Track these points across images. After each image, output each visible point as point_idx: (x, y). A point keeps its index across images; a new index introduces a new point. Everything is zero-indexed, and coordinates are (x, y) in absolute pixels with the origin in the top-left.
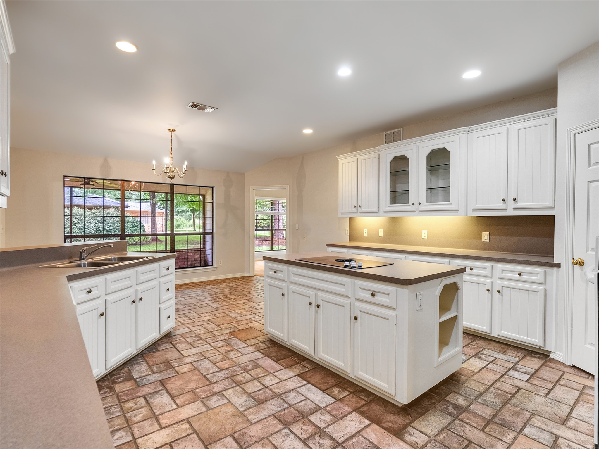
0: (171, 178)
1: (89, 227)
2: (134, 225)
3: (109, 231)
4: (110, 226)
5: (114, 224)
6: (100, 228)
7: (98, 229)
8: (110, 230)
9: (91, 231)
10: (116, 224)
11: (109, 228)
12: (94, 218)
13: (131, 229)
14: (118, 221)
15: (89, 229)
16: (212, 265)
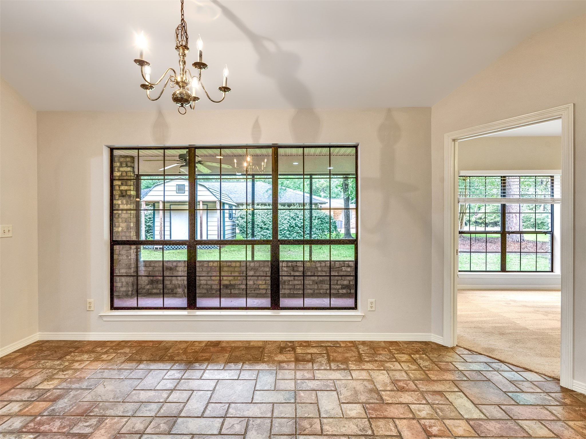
1: (283, 223)
2: (325, 221)
3: (301, 227)
6: (293, 225)
7: (291, 226)
9: (284, 227)
11: (300, 224)
13: (321, 225)
15: (283, 226)
16: (355, 308)
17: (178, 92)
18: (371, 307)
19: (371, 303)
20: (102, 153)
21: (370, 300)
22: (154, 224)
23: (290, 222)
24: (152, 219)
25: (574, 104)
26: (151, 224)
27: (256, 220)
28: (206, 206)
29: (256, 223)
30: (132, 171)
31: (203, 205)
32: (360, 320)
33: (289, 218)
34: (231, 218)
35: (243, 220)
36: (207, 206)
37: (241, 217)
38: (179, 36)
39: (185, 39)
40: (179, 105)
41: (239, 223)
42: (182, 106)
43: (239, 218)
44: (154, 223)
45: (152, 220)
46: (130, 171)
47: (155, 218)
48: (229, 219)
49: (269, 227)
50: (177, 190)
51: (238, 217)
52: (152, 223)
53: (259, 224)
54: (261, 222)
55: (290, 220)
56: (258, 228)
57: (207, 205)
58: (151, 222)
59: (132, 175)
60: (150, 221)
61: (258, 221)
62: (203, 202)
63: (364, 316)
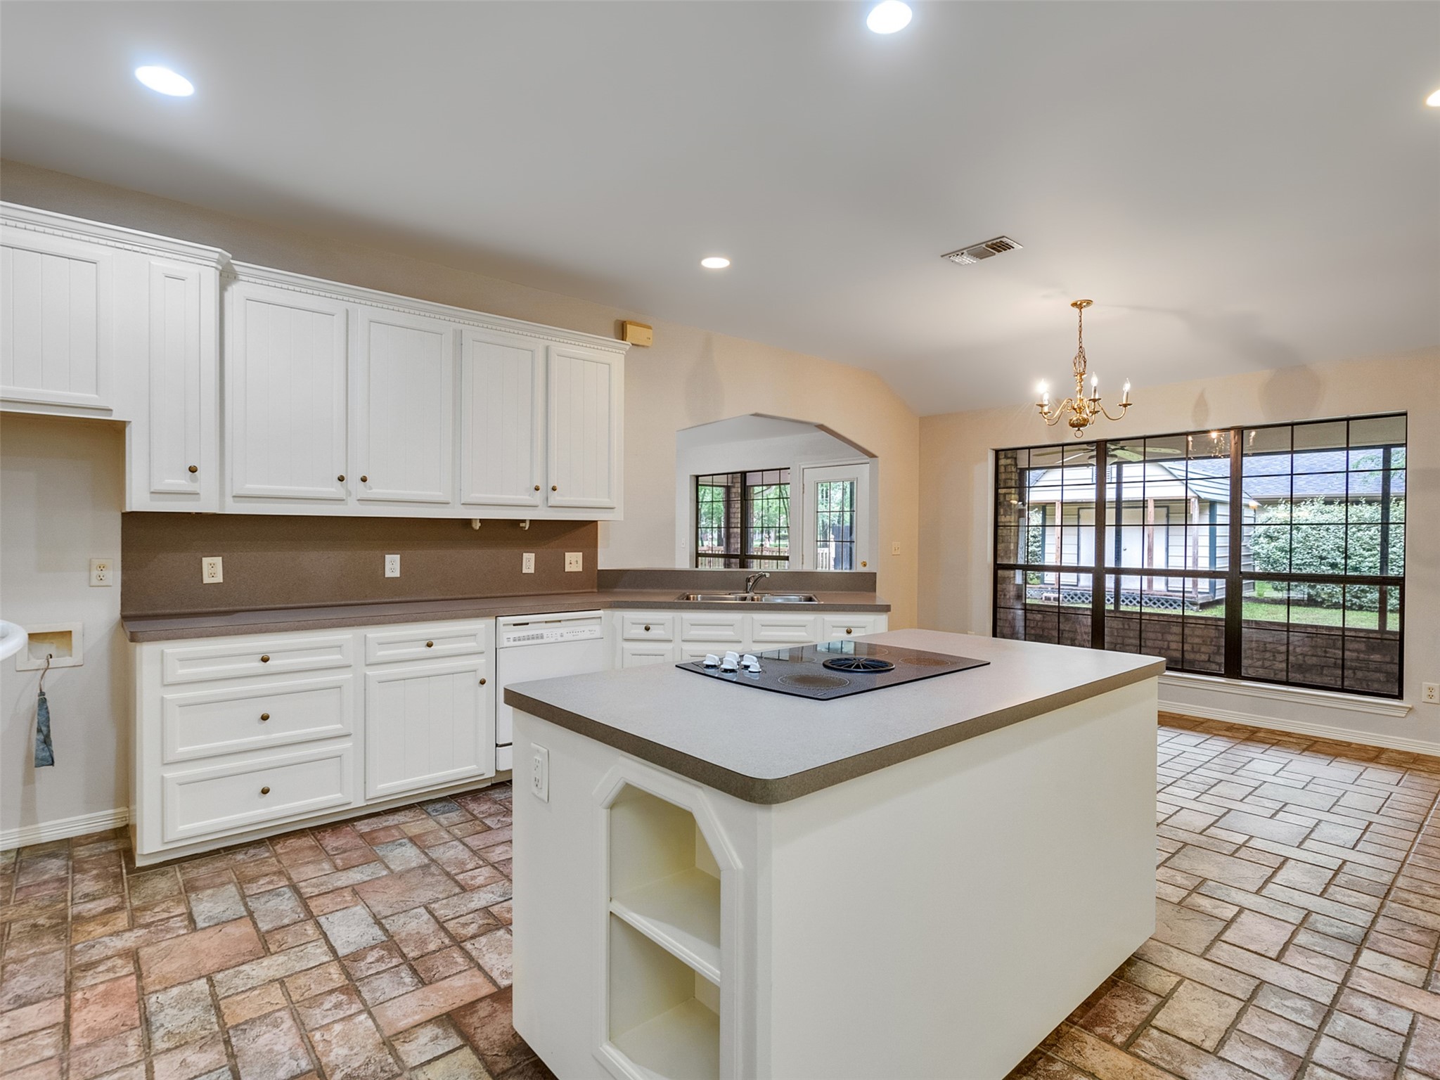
0: (1079, 425)
16: (1400, 696)
17: (1075, 419)
18: (1431, 697)
19: (1430, 689)
20: (987, 459)
21: (1426, 684)
22: (1043, 551)
24: (1040, 538)
26: (1037, 549)
28: (1165, 509)
30: (1013, 463)
31: (1155, 507)
32: (1404, 715)
35: (1273, 544)
36: (1168, 510)
37: (1267, 536)
38: (1077, 364)
39: (1083, 362)
40: (1077, 429)
41: (1260, 551)
42: (1079, 430)
43: (1262, 538)
44: (1043, 546)
45: (1038, 541)
46: (1011, 465)
47: (1047, 537)
49: (1363, 565)
51: (1260, 537)
52: (1038, 547)
53: (1324, 554)
56: (1323, 567)
57: (1168, 507)
58: (1038, 544)
59: (1014, 469)
60: (1035, 542)
62: (1155, 500)
63: (1411, 709)
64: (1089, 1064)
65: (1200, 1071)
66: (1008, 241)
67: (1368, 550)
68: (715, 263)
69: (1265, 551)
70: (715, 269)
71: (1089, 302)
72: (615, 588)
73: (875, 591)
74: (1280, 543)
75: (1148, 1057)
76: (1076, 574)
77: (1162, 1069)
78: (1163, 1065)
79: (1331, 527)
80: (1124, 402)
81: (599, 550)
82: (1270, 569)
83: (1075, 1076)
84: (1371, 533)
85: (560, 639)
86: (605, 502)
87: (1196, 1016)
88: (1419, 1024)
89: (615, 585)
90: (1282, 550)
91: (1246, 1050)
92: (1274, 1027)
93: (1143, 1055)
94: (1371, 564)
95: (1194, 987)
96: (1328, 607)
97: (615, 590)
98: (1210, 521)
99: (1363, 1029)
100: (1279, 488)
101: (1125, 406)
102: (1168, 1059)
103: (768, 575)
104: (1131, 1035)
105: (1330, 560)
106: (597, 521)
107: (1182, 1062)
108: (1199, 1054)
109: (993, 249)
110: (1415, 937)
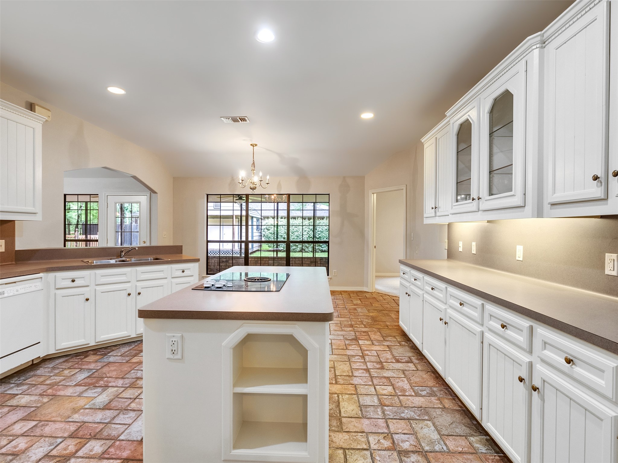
4: (319, 234)
5: (322, 232)
7: (310, 237)
8: (320, 237)
10: (324, 232)
11: (318, 235)
12: (308, 227)
14: (326, 230)
16: (328, 275)
17: (252, 187)
18: (335, 274)
19: (335, 272)
20: (204, 198)
23: (309, 233)
25: (406, 185)
27: (280, 231)
29: (280, 234)
31: (236, 218)
33: (308, 230)
34: (259, 230)
35: (269, 232)
37: (267, 229)
38: (252, 167)
39: (254, 166)
40: (252, 190)
41: (265, 234)
48: (257, 230)
50: (214, 206)
51: (265, 229)
53: (282, 235)
54: (284, 233)
55: (309, 232)
61: (282, 232)
63: (331, 278)
64: (333, 391)
65: (354, 381)
66: (247, 119)
67: (293, 233)
68: (116, 90)
69: (266, 234)
70: (114, 94)
71: (256, 145)
72: (30, 260)
73: (182, 253)
74: (270, 231)
75: (342, 383)
76: (219, 243)
77: (347, 384)
78: (346, 383)
79: (283, 226)
80: (267, 183)
81: (16, 238)
82: (267, 240)
83: (333, 396)
84: (293, 228)
85: (16, 293)
86: (30, 209)
87: (343, 369)
88: (378, 353)
89: (29, 259)
90: (271, 233)
91: (357, 372)
92: (358, 364)
93: (341, 383)
94: (293, 238)
95: (338, 363)
96: (282, 252)
97: (29, 262)
98: (252, 224)
99: (371, 357)
100: (299, 214)
101: (267, 184)
102: (346, 381)
103: (137, 248)
104: (335, 380)
105: (283, 237)
106: (14, 221)
107: (349, 381)
108: (350, 377)
109: (243, 120)
110: (364, 334)
